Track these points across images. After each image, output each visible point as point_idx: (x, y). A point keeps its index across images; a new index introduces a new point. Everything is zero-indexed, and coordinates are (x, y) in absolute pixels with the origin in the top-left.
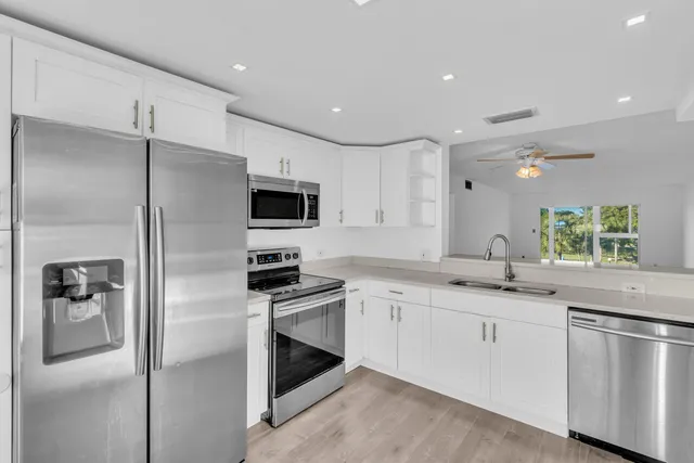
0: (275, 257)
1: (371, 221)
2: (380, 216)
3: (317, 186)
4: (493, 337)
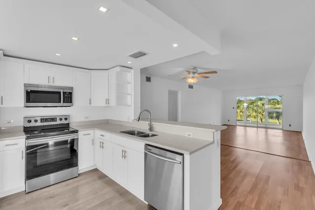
0: (53, 119)
1: (104, 104)
2: (107, 101)
3: (72, 88)
4: (124, 157)
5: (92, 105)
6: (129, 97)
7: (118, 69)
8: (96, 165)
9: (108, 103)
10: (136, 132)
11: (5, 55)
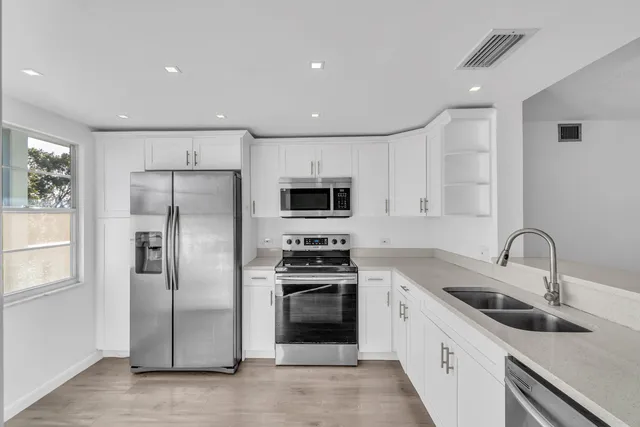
1: (416, 212)
2: (424, 204)
3: (350, 181)
4: (446, 365)
5: (392, 213)
6: (484, 190)
7: (446, 117)
8: (394, 353)
9: (426, 210)
10: (500, 296)
11: (256, 137)
